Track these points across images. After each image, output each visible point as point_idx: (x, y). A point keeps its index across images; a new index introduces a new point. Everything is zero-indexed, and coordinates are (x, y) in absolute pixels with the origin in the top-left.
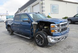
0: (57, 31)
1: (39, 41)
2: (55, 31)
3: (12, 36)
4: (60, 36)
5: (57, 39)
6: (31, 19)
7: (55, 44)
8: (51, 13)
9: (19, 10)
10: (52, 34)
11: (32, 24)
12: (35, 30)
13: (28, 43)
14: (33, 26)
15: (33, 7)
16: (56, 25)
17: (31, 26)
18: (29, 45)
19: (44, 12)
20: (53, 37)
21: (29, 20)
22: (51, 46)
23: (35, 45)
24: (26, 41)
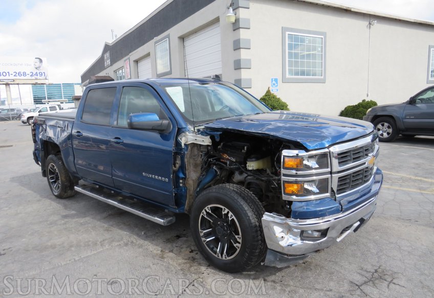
0: (314, 188)
1: (216, 241)
2: (306, 186)
3: (66, 207)
4: (331, 218)
5: (316, 234)
6: (173, 119)
7: (303, 256)
8: (285, 81)
9: (107, 55)
10: (290, 203)
11: (178, 144)
12: (193, 175)
13: (153, 248)
14: (187, 153)
15: (183, 38)
16: (311, 157)
17: (176, 154)
18: (162, 257)
19: (244, 74)
20: (291, 222)
21: (165, 122)
22: (280, 270)
23: (194, 259)
24: (146, 237)
